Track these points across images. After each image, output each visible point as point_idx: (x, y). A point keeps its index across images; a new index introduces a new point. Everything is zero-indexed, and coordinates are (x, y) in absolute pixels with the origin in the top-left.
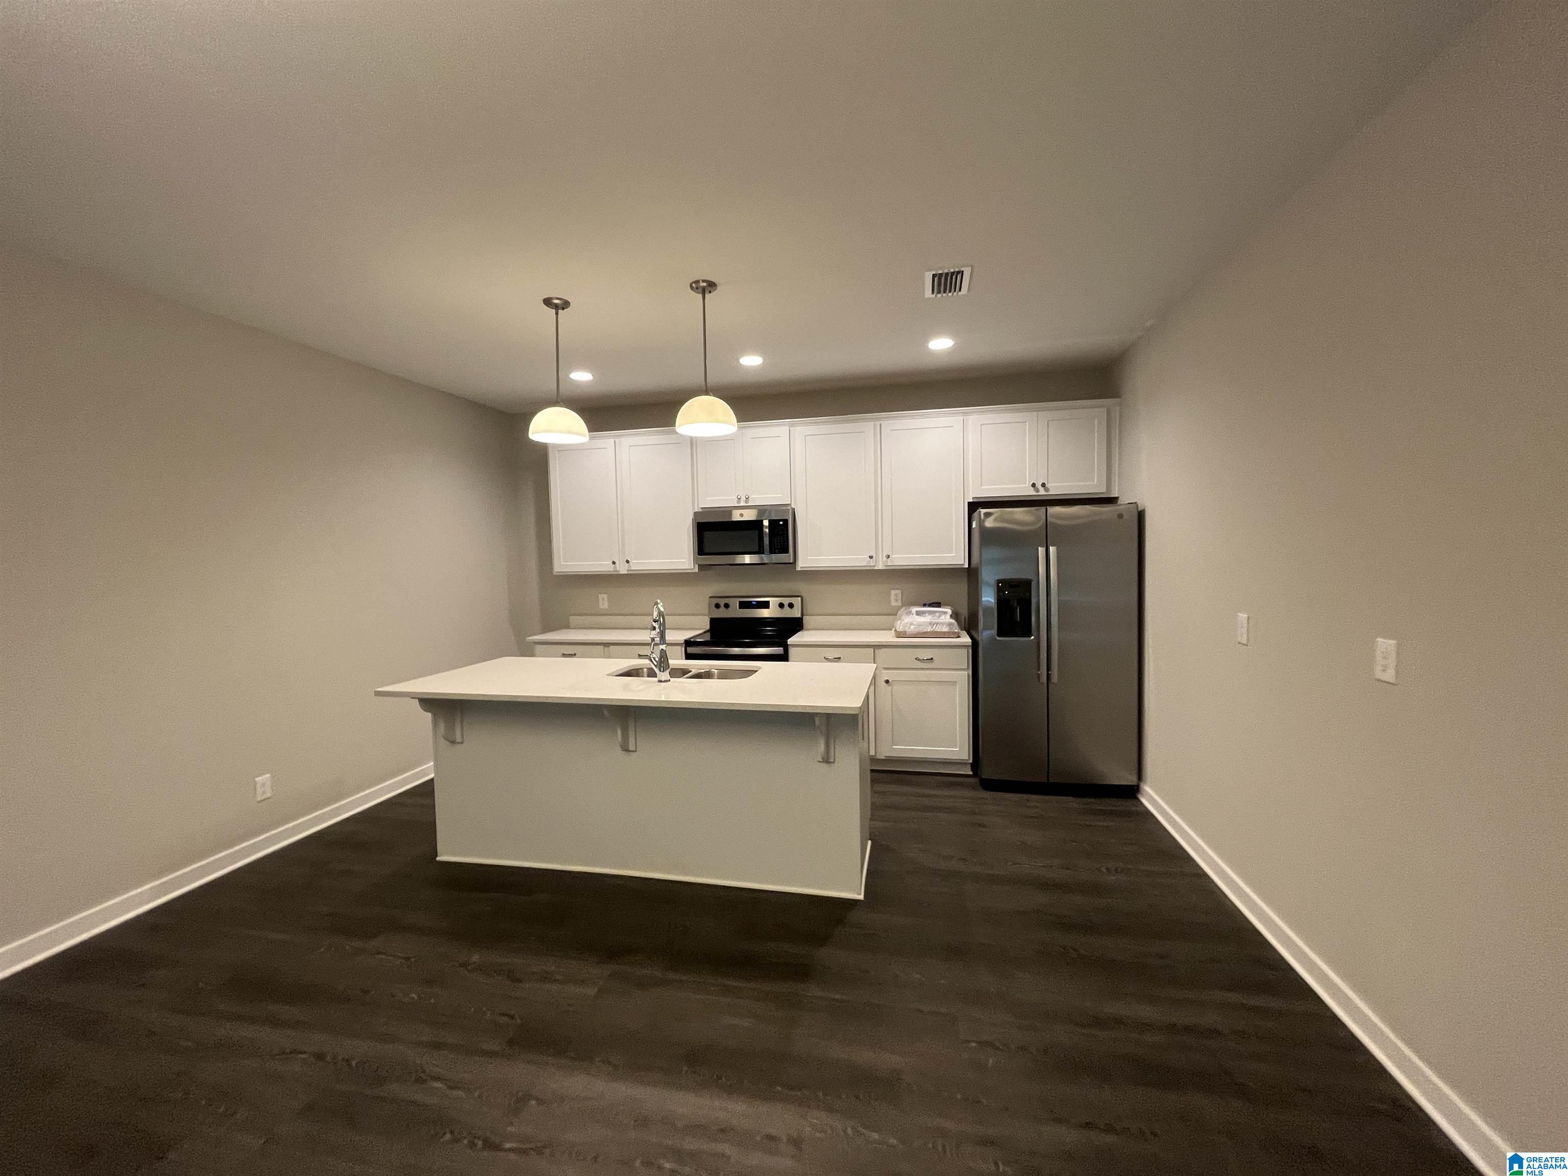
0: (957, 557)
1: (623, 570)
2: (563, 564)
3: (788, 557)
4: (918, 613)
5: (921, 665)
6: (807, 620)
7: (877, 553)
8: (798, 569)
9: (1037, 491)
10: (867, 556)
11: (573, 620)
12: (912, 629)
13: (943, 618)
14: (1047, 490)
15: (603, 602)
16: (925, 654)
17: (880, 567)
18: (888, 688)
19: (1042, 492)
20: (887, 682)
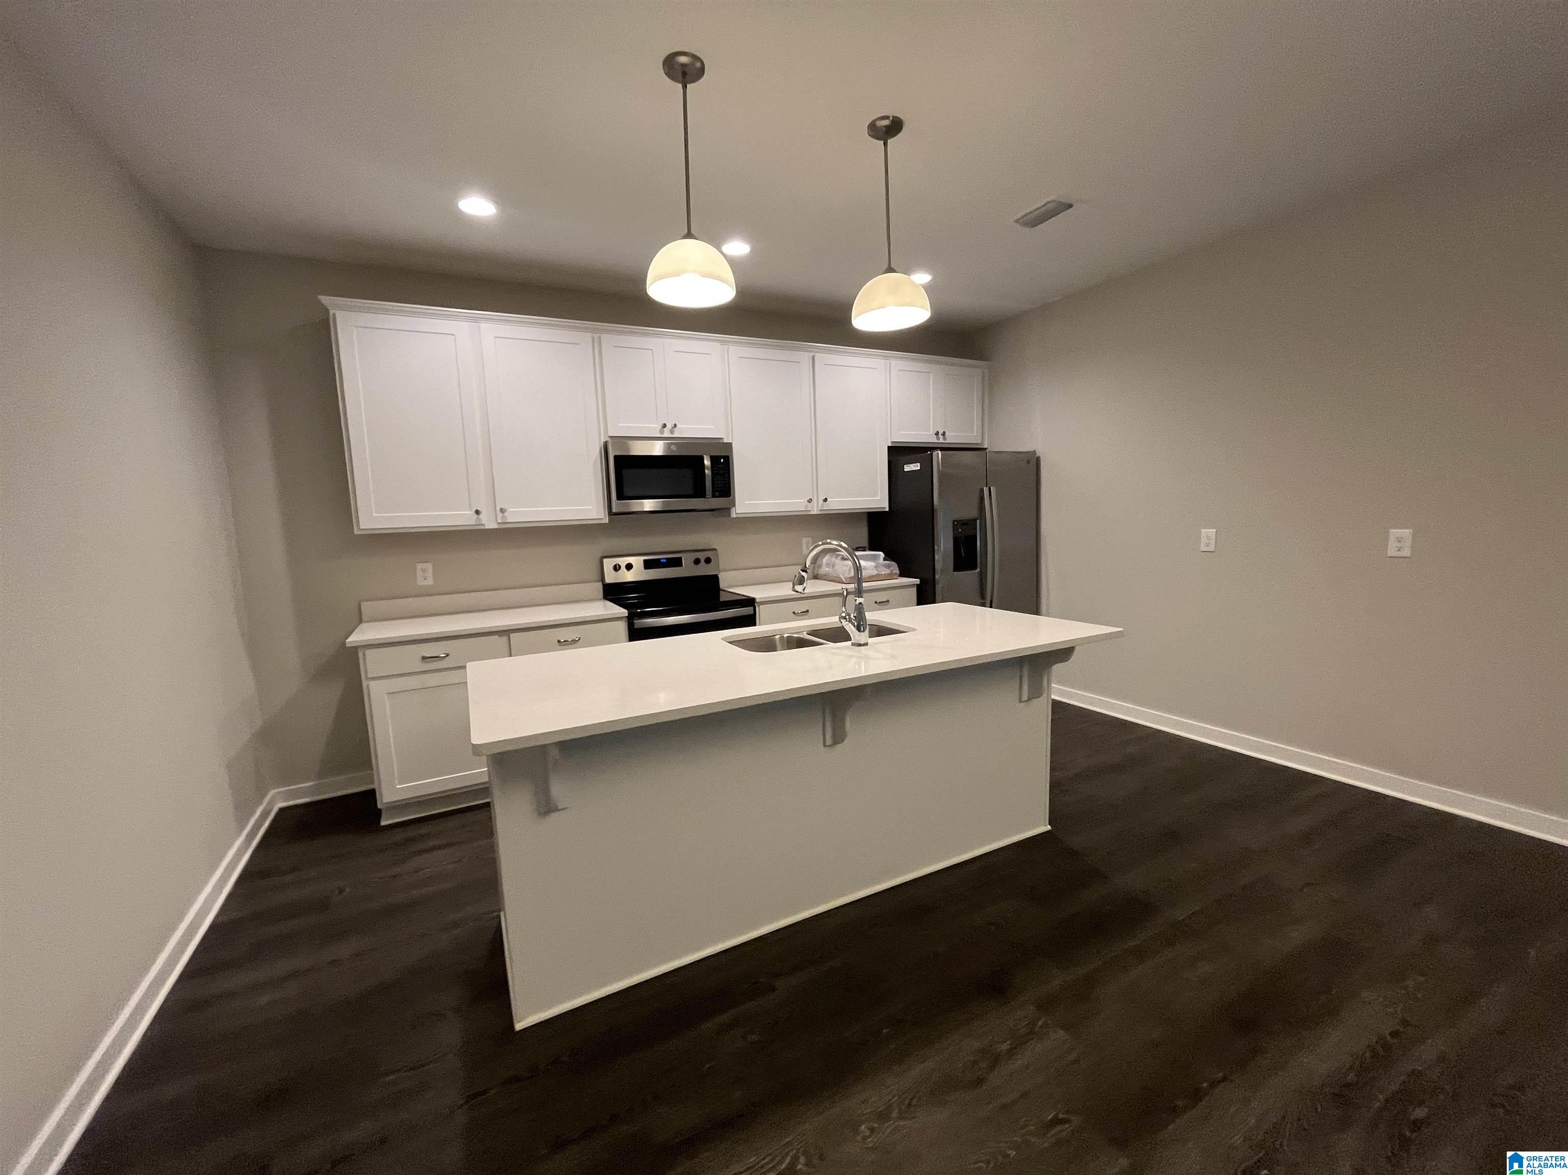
0: (879, 500)
3: (728, 502)
6: (721, 579)
7: (818, 496)
8: (734, 516)
9: (939, 438)
10: (806, 500)
13: (879, 561)
14: (945, 438)
15: (424, 576)
16: (882, 597)
17: (819, 511)
19: (941, 440)
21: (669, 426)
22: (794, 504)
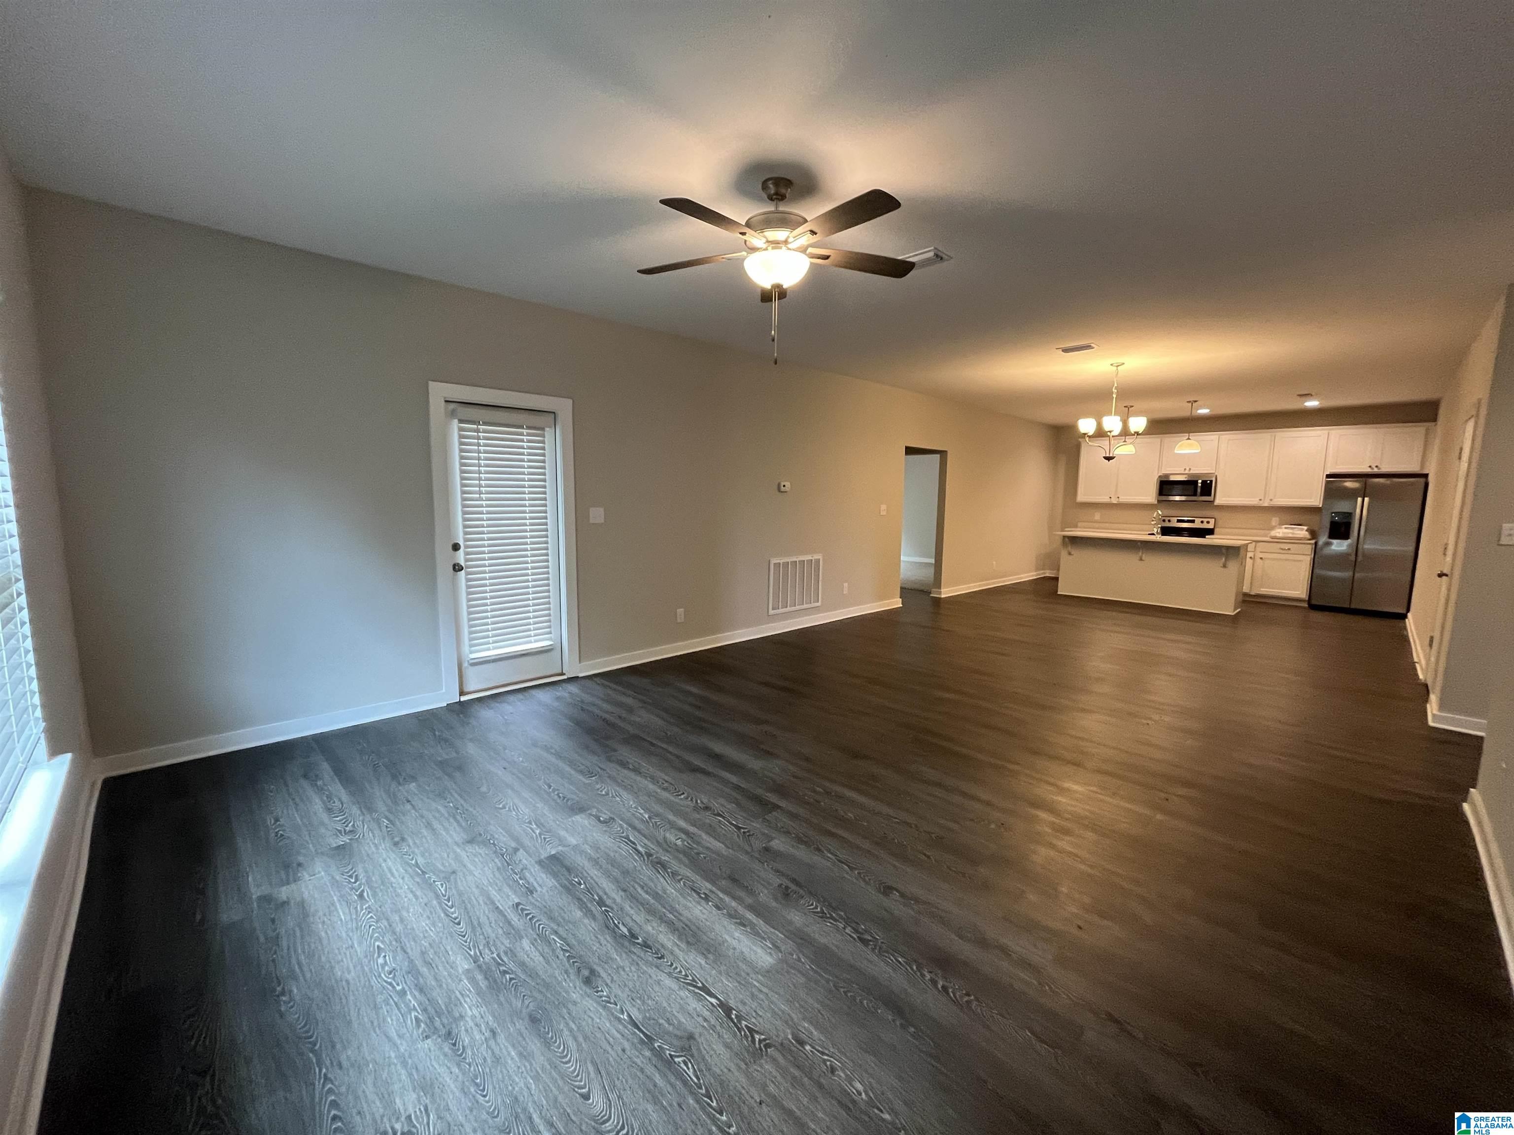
0: (1316, 500)
1: (1114, 501)
2: (1081, 498)
3: (1210, 498)
4: (1286, 528)
5: (1281, 551)
6: (1216, 530)
7: (1265, 497)
8: (1215, 504)
9: (1373, 469)
10: (1258, 499)
11: (1080, 524)
12: (1281, 535)
13: (1302, 532)
14: (1379, 469)
15: (1097, 516)
16: (1286, 547)
17: (1266, 505)
18: (1261, 561)
19: (1376, 470)
20: (1261, 558)
21: (1188, 469)
22: (1253, 501)
